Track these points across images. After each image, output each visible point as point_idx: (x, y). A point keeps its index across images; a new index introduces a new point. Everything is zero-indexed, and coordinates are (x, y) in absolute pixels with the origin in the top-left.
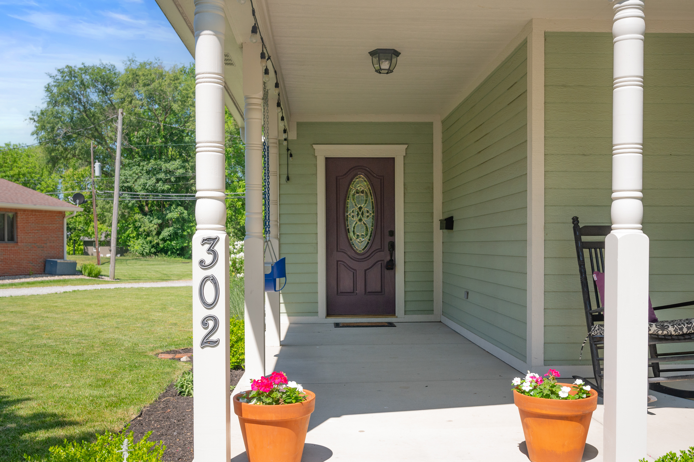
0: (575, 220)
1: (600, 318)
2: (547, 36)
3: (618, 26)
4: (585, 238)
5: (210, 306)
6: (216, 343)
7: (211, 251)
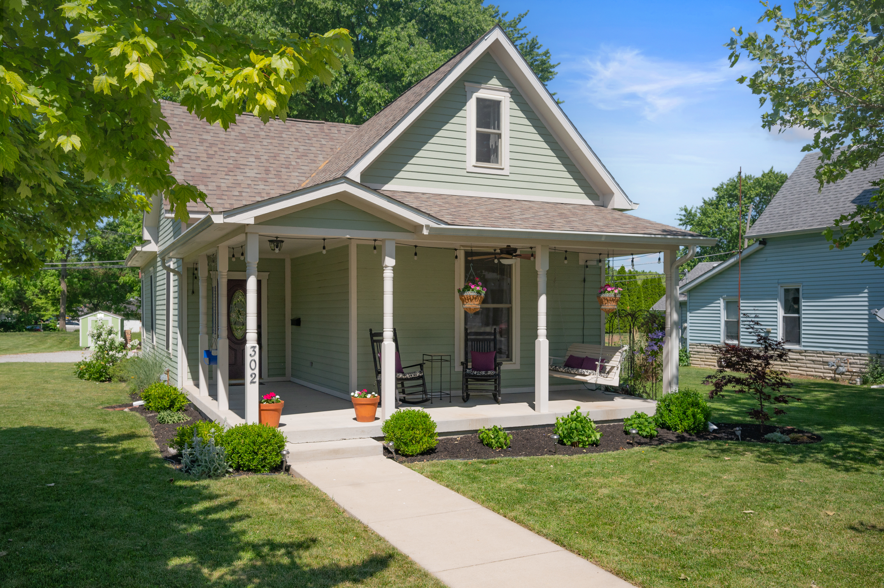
0: (371, 330)
1: (380, 373)
2: (358, 246)
3: (385, 275)
4: (375, 338)
5: (252, 370)
6: (255, 382)
7: (254, 351)
